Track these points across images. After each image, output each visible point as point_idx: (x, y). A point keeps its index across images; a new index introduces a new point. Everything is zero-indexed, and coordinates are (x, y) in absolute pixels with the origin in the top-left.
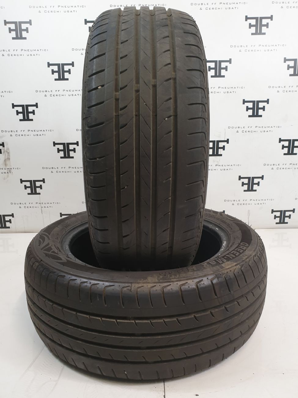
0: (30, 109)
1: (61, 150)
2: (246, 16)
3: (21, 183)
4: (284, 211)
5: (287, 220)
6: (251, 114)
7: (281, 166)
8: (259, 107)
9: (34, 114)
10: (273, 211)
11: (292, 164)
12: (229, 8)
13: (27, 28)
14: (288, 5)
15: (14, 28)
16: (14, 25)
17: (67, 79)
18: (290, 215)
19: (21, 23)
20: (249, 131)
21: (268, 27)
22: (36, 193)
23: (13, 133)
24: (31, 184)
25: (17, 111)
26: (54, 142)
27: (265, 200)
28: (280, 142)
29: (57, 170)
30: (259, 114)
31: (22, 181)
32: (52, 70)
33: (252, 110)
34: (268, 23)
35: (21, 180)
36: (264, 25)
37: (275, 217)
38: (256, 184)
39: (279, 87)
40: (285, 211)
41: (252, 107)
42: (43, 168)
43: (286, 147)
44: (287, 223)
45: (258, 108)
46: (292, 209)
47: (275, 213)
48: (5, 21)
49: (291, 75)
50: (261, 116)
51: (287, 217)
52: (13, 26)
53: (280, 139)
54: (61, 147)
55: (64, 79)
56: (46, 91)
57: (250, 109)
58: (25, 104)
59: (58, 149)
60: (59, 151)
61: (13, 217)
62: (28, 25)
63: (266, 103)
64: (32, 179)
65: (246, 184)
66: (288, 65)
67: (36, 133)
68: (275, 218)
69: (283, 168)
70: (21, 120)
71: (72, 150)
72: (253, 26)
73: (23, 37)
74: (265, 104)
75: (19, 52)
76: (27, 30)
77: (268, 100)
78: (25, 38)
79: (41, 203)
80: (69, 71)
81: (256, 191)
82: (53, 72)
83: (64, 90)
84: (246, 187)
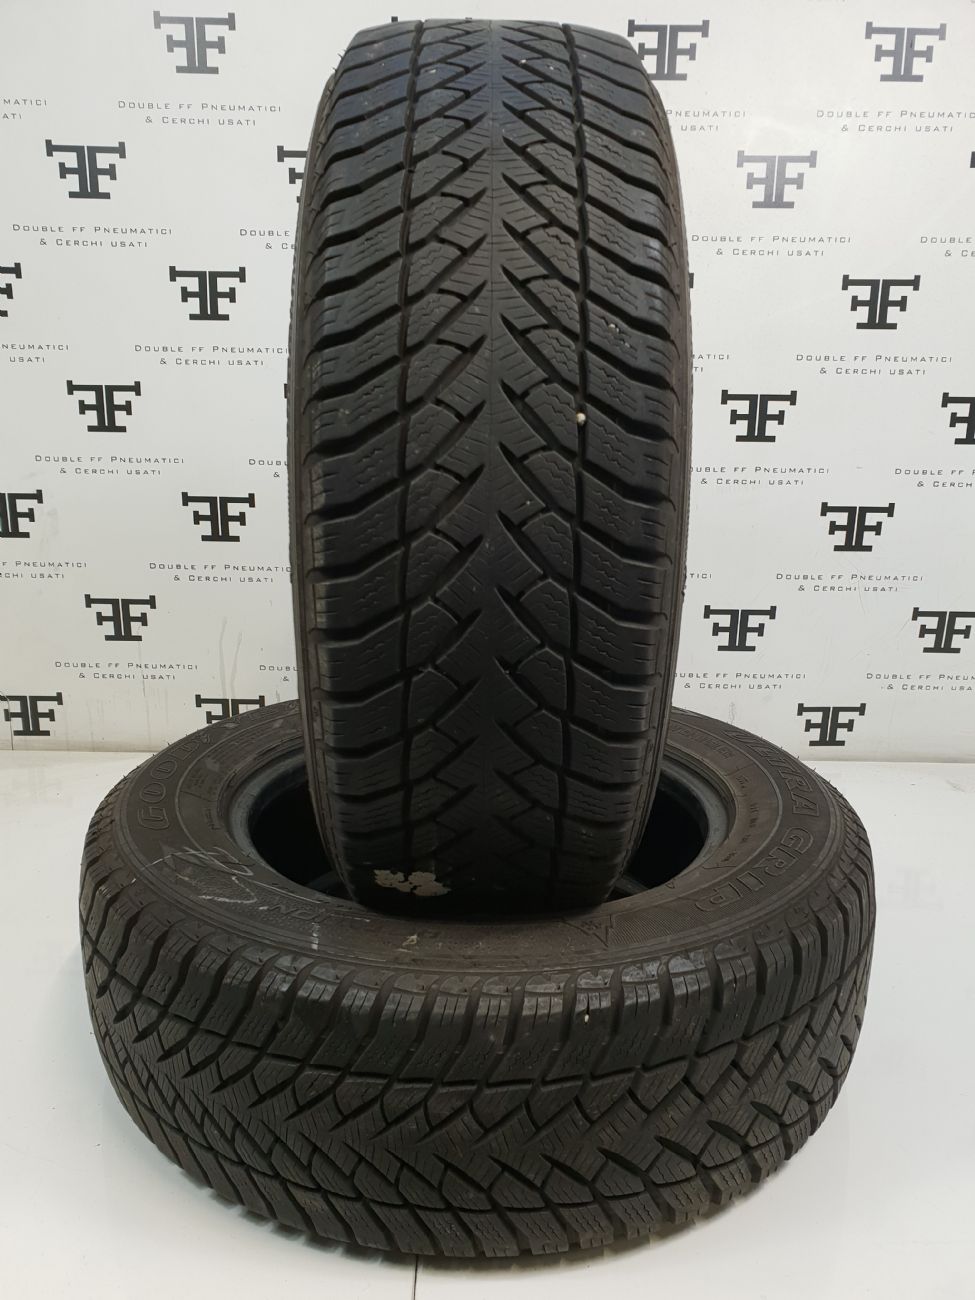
0: (119, 398)
1: (205, 518)
2: (741, 154)
3: (88, 605)
4: (834, 708)
5: (841, 733)
6: (745, 434)
7: (827, 582)
8: (769, 413)
9: (129, 413)
10: (802, 709)
11: (859, 577)
12: (693, 128)
13: (113, 167)
14: (861, 121)
15: (76, 166)
16: (74, 155)
17: (226, 317)
18: (851, 722)
19: (93, 151)
20: (736, 482)
21: (800, 186)
22: (129, 637)
23: (69, 467)
24: (116, 610)
25: (81, 403)
26: (185, 495)
27: (780, 676)
28: (823, 513)
29: (192, 572)
30: (767, 434)
31: (89, 601)
32: (184, 289)
33: (745, 423)
34: (801, 176)
35: (87, 597)
36: (791, 181)
37: (809, 726)
38: (753, 630)
39: (827, 358)
40: (837, 710)
41: (746, 411)
42: (152, 566)
43: (841, 528)
44: (842, 743)
45: (765, 417)
46: (859, 706)
47: (807, 715)
48: (48, 142)
49: (860, 326)
50: (772, 439)
51: (843, 726)
52: (71, 160)
53: (824, 505)
54: (204, 509)
55: (215, 316)
56: (165, 349)
57: (742, 417)
58: (104, 383)
59: (196, 513)
60: (198, 518)
61: (60, 702)
62: (114, 158)
63: (789, 403)
64: (120, 596)
65: (724, 629)
66: (855, 298)
67: (134, 466)
68: (807, 730)
69: (832, 588)
70: (91, 429)
71: (234, 519)
72: (759, 181)
73: (102, 190)
74: (784, 405)
75: (89, 235)
76: (111, 172)
77: (794, 393)
78: (107, 196)
79: (143, 666)
80: (231, 295)
81: (752, 649)
82: (186, 295)
83: (215, 348)
84: (724, 638)
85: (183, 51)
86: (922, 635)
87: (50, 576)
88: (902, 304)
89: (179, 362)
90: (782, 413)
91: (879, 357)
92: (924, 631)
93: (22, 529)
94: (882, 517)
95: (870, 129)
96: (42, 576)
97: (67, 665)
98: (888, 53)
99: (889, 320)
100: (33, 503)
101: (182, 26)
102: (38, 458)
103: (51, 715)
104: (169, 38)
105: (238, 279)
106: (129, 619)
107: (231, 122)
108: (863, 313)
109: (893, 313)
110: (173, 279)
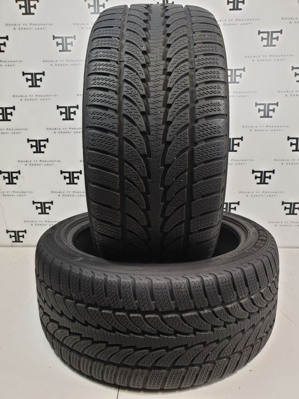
85: (61, 46)
86: (285, 209)
87: (22, 195)
88: (273, 110)
89: (59, 132)
90: (239, 143)
91: (267, 126)
92: (286, 208)
93: (14, 182)
94: (271, 174)
95: (261, 60)
96: (20, 195)
97: (28, 221)
98: (265, 39)
99: (270, 115)
100: (17, 174)
101: (61, 39)
102: (19, 161)
103: (23, 236)
104: (57, 42)
105: (76, 108)
106: (45, 208)
107: (74, 65)
108: (262, 113)
109: (271, 113)
110: (58, 109)
